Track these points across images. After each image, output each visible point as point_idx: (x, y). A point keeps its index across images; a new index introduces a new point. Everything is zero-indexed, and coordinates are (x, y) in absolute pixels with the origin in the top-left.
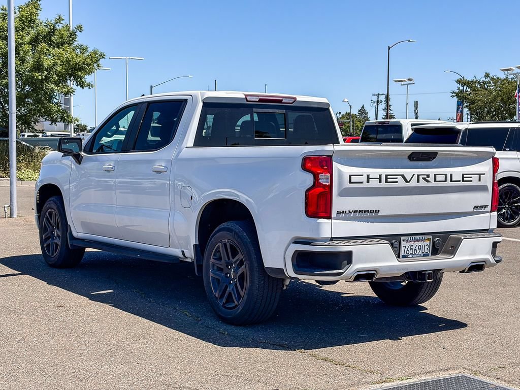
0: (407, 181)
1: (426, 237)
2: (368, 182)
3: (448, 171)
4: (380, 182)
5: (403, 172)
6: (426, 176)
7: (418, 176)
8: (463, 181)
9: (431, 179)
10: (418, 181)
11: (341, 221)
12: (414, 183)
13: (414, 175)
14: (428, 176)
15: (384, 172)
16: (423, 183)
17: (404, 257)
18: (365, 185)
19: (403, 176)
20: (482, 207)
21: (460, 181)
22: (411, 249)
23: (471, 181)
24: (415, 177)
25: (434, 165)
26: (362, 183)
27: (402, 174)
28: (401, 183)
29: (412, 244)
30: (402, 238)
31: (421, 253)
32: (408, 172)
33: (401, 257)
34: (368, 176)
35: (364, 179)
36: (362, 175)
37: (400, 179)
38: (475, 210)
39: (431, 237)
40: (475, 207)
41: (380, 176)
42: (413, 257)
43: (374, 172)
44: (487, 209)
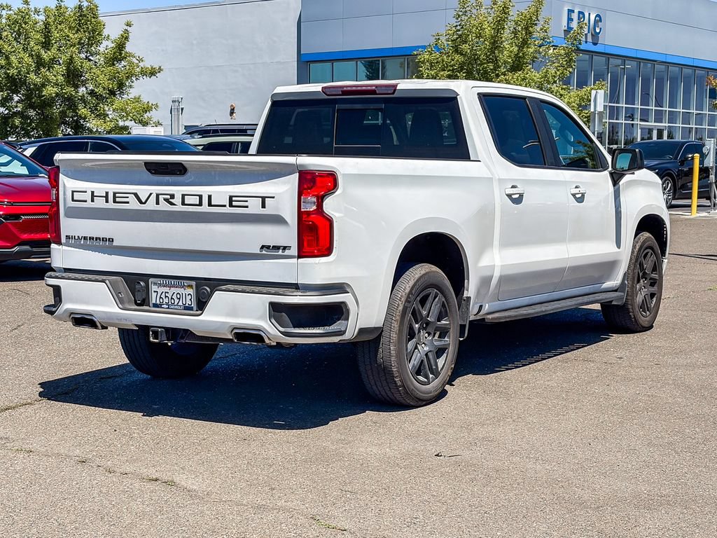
0: (141, 202)
1: (186, 283)
2: (93, 201)
3: (205, 190)
4: (107, 201)
5: (136, 190)
6: (169, 197)
7: (158, 196)
8: (231, 205)
9: (177, 200)
10: (158, 203)
11: (73, 249)
12: (151, 205)
13: (151, 194)
14: (172, 196)
15: (112, 188)
16: (164, 206)
17: (155, 305)
18: (89, 204)
19: (136, 195)
20: (276, 248)
21: (225, 206)
22: (166, 297)
23: (247, 207)
24: (153, 198)
25: (187, 181)
26: (86, 201)
27: (135, 192)
28: (134, 205)
29: (167, 289)
30: (151, 280)
31: (180, 304)
32: (143, 190)
33: (151, 305)
34: (93, 192)
35: (88, 196)
36: (86, 192)
37: (132, 198)
38: (264, 252)
39: (193, 283)
40: (263, 247)
41: (107, 193)
42: (168, 308)
43: (100, 188)
44: (287, 252)
